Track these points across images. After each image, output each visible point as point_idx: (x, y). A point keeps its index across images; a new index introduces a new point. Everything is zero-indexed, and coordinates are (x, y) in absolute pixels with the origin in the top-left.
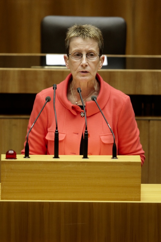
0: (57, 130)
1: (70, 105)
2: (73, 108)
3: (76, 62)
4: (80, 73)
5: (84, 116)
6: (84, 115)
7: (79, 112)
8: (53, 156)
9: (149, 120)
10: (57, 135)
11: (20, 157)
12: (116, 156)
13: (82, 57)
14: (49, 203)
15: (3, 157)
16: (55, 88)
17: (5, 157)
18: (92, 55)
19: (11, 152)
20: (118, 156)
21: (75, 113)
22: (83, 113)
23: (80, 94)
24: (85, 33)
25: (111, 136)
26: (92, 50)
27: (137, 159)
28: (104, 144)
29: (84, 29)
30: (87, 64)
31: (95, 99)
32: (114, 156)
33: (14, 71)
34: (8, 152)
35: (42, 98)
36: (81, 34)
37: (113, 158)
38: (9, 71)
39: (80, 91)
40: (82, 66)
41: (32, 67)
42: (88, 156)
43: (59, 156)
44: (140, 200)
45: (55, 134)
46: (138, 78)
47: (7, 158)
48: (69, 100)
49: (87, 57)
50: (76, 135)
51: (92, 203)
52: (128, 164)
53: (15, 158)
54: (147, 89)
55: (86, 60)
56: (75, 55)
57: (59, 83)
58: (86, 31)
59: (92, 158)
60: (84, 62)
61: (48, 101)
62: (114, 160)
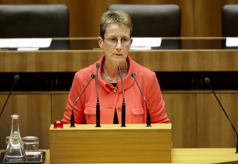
0: (98, 103)
1: (104, 83)
2: (107, 86)
3: (112, 46)
4: (115, 55)
5: (116, 93)
6: (116, 91)
7: (111, 89)
8: (96, 125)
9: (196, 94)
10: (98, 107)
11: (67, 127)
12: (150, 125)
13: (117, 41)
16: (98, 66)
17: (53, 127)
18: (125, 40)
19: (58, 122)
20: (151, 124)
21: (108, 90)
22: (115, 90)
23: (120, 71)
24: (121, 21)
25: (141, 108)
26: (126, 36)
28: (135, 115)
29: (119, 17)
30: (122, 48)
31: (134, 75)
33: (77, 53)
34: (56, 122)
35: (80, 77)
36: (117, 21)
37: (147, 126)
38: (73, 53)
39: (120, 69)
40: (117, 49)
41: (94, 49)
42: (126, 125)
44: (171, 162)
45: (97, 106)
48: (103, 78)
49: (121, 41)
50: (110, 109)
52: (160, 131)
53: (62, 128)
55: (121, 45)
56: (111, 39)
57: (94, 64)
58: (121, 19)
59: (129, 126)
60: (119, 46)
61: (93, 78)
62: (149, 128)
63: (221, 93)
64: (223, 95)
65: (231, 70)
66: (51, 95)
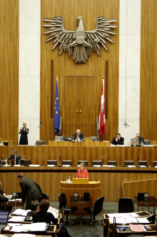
9: (90, 173)
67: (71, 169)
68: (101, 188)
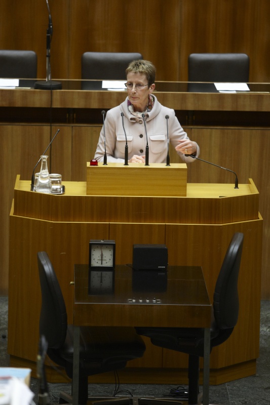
9: (191, 128)
11: (101, 164)
14: (121, 197)
15: (88, 164)
20: (170, 164)
27: (184, 166)
32: (168, 164)
38: (91, 92)
43: (128, 163)
44: (186, 196)
46: (184, 98)
47: (91, 165)
51: (152, 198)
52: (178, 170)
53: (97, 165)
54: (190, 106)
62: (168, 167)
63: (212, 129)
64: (214, 130)
65: (221, 110)
66: (72, 127)
67: (76, 106)
68: (261, 218)
